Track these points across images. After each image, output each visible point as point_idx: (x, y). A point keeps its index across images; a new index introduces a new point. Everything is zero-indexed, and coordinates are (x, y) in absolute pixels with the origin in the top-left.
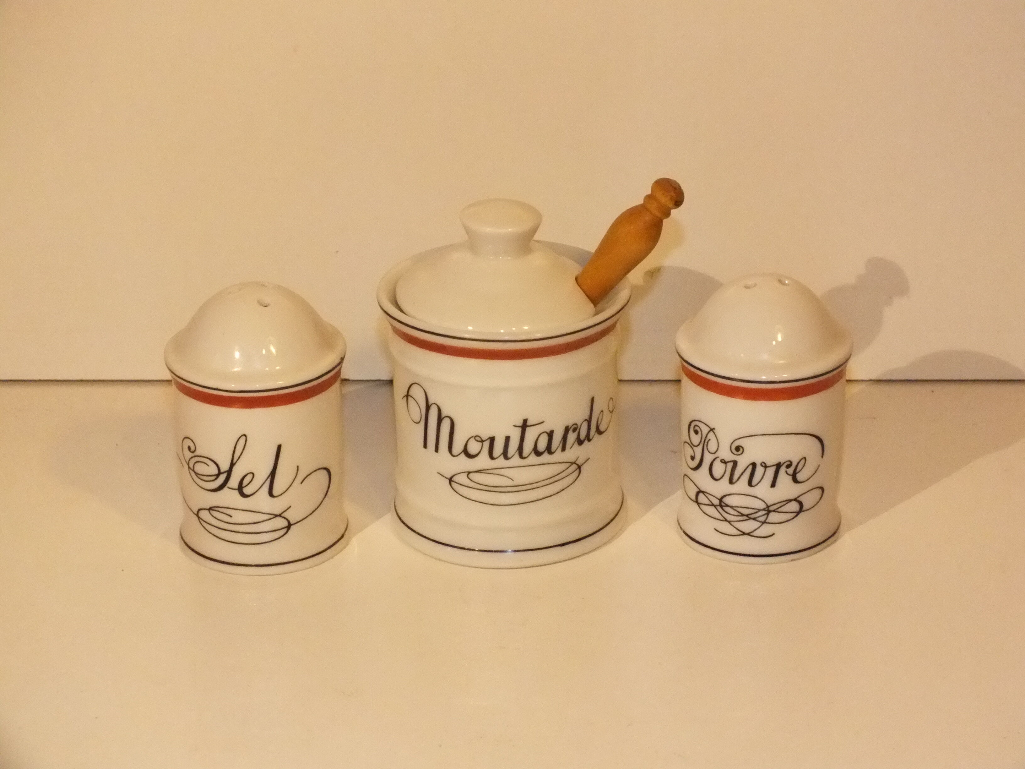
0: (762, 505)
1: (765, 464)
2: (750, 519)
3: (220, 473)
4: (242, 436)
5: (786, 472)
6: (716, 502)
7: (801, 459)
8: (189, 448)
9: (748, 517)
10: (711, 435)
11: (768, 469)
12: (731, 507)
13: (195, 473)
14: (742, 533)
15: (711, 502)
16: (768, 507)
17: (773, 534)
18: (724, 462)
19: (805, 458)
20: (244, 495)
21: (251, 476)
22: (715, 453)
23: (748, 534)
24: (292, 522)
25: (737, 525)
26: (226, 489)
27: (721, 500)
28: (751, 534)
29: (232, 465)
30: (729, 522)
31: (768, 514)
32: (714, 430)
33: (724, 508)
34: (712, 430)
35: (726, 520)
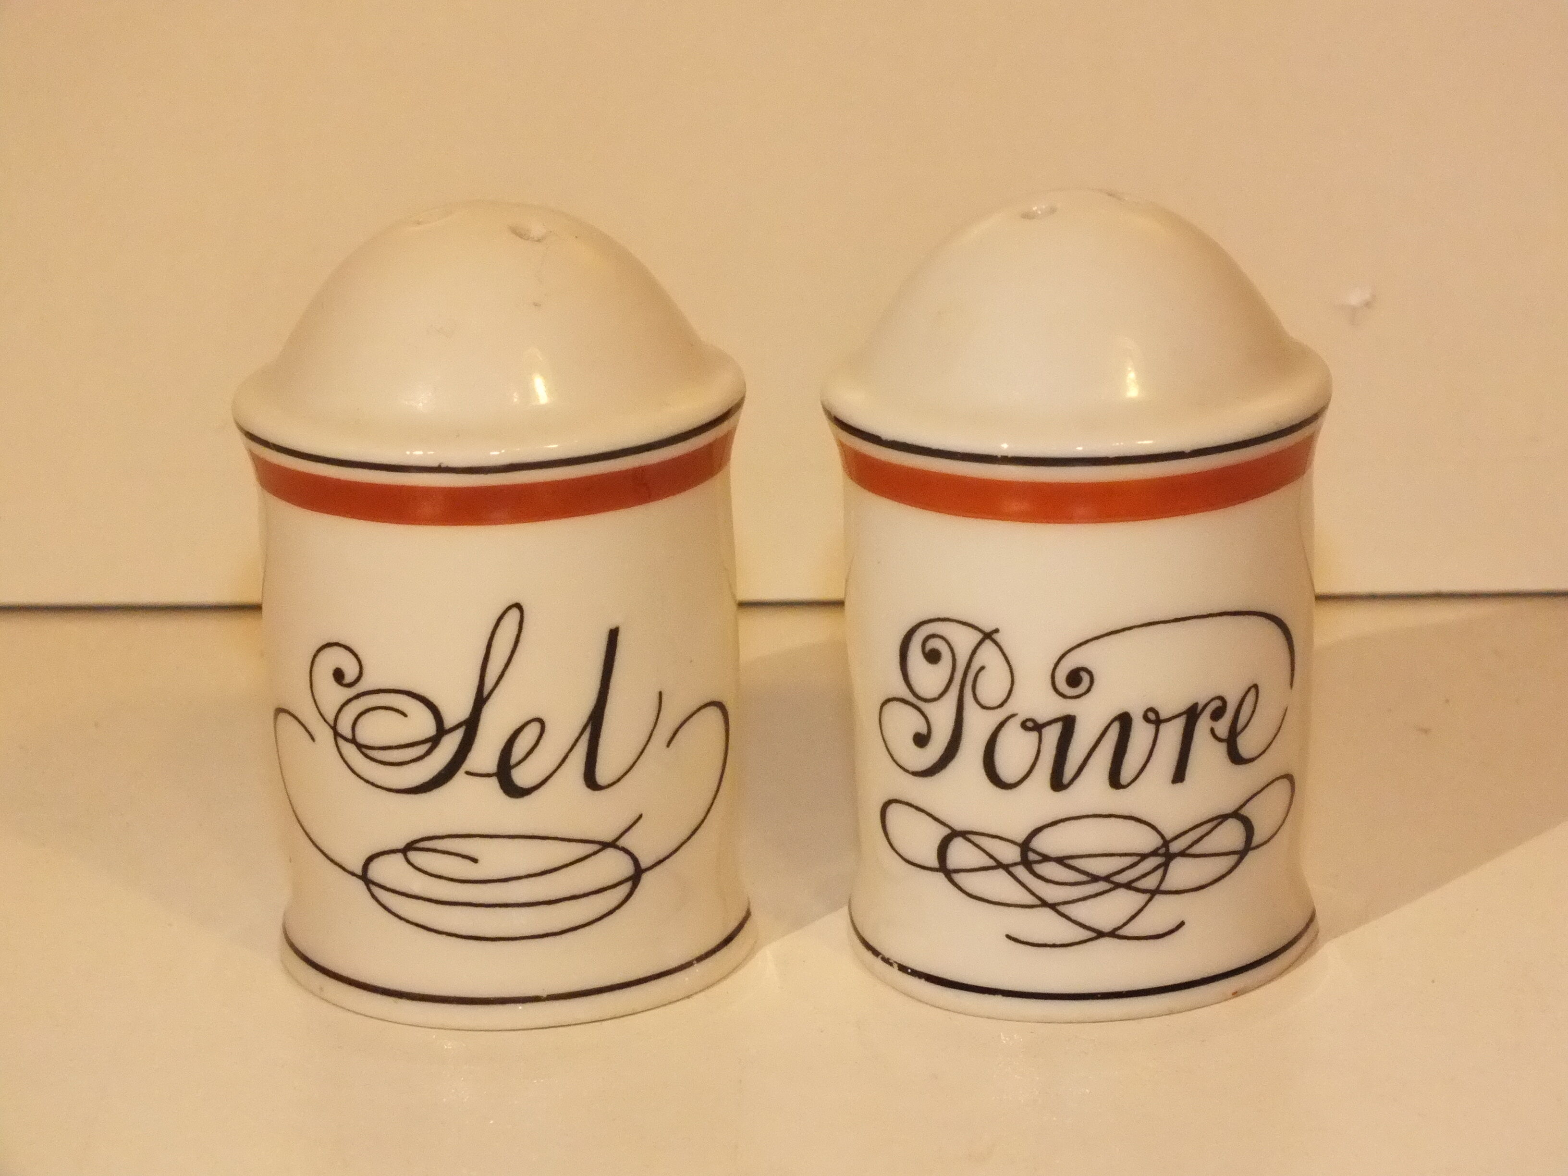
0: (1146, 841)
1: (1157, 713)
2: (1117, 886)
3: (442, 731)
4: (509, 608)
5: (1212, 731)
6: (1010, 854)
7: (1249, 689)
8: (338, 675)
9: (1112, 882)
10: (988, 655)
11: (1163, 727)
12: (1061, 861)
13: (360, 747)
14: (1093, 935)
15: (991, 857)
16: (1166, 843)
17: (1182, 924)
18: (1033, 726)
19: (1256, 686)
20: (512, 790)
21: (535, 728)
22: (1001, 705)
23: (1113, 934)
24: (644, 863)
25: (1078, 911)
26: (460, 778)
27: (1025, 846)
28: (1121, 932)
29: (480, 700)
30: (1053, 907)
31: (1165, 866)
32: (995, 636)
33: (1038, 868)
34: (989, 636)
35: (1044, 904)
